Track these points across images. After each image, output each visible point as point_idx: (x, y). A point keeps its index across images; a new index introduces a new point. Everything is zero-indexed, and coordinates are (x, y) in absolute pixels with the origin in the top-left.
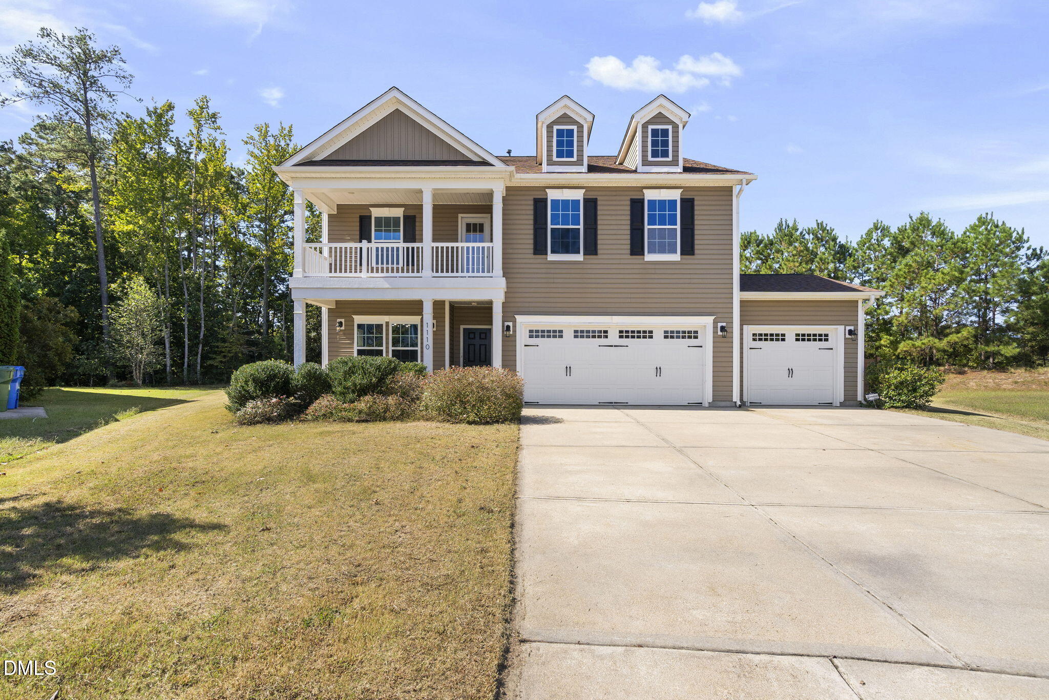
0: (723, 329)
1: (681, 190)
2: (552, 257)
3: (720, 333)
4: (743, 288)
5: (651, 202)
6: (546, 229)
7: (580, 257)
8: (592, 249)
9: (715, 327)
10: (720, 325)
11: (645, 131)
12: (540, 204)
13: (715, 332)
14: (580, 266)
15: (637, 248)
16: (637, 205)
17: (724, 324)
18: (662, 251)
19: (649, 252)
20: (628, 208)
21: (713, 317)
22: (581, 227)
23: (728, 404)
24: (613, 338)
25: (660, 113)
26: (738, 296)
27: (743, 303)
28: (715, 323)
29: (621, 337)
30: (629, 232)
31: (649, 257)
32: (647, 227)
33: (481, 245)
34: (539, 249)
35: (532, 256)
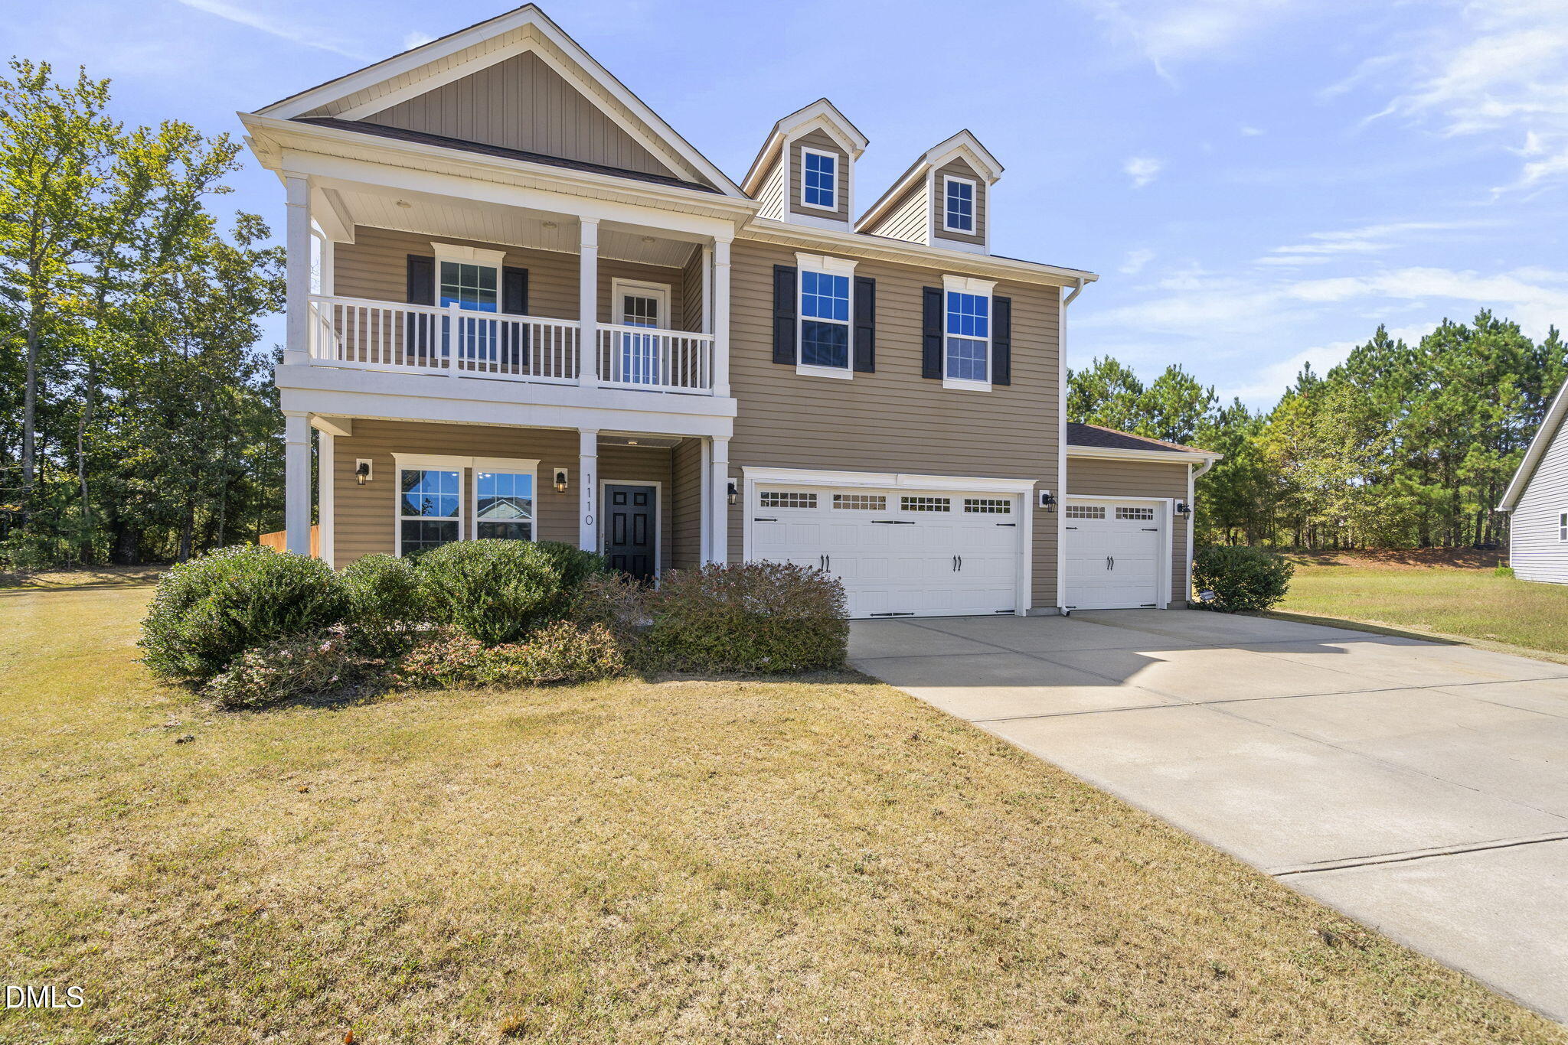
0: (1046, 499)
1: (993, 284)
2: (803, 370)
3: (1042, 505)
4: (1071, 440)
5: (953, 296)
6: (794, 320)
7: (847, 374)
8: (866, 363)
9: (1036, 496)
10: (1042, 492)
11: (938, 184)
12: (784, 277)
13: (1036, 503)
14: (846, 388)
15: (932, 368)
16: (933, 297)
17: (1047, 492)
18: (966, 375)
19: (949, 375)
20: (921, 301)
21: (1034, 481)
22: (850, 323)
23: (1051, 611)
24: (893, 509)
25: (960, 158)
26: (1065, 450)
27: (1071, 461)
28: (1036, 489)
29: (904, 508)
30: (920, 340)
31: (950, 383)
32: (946, 335)
33: (651, 332)
34: (783, 354)
35: (771, 365)
